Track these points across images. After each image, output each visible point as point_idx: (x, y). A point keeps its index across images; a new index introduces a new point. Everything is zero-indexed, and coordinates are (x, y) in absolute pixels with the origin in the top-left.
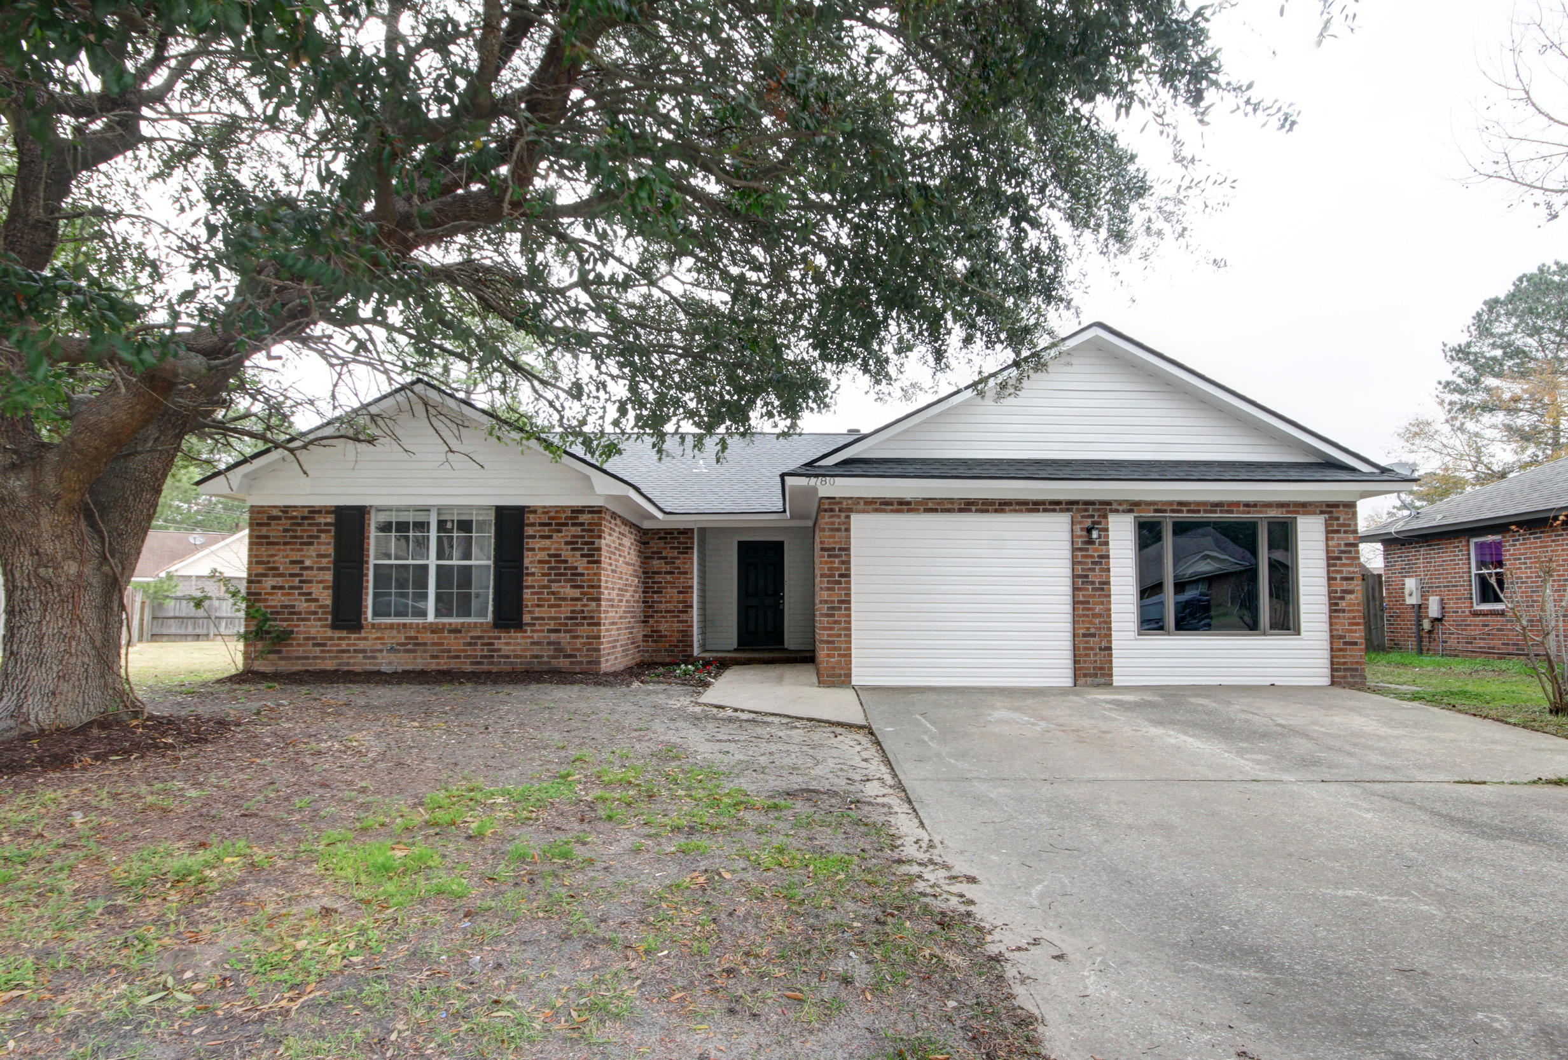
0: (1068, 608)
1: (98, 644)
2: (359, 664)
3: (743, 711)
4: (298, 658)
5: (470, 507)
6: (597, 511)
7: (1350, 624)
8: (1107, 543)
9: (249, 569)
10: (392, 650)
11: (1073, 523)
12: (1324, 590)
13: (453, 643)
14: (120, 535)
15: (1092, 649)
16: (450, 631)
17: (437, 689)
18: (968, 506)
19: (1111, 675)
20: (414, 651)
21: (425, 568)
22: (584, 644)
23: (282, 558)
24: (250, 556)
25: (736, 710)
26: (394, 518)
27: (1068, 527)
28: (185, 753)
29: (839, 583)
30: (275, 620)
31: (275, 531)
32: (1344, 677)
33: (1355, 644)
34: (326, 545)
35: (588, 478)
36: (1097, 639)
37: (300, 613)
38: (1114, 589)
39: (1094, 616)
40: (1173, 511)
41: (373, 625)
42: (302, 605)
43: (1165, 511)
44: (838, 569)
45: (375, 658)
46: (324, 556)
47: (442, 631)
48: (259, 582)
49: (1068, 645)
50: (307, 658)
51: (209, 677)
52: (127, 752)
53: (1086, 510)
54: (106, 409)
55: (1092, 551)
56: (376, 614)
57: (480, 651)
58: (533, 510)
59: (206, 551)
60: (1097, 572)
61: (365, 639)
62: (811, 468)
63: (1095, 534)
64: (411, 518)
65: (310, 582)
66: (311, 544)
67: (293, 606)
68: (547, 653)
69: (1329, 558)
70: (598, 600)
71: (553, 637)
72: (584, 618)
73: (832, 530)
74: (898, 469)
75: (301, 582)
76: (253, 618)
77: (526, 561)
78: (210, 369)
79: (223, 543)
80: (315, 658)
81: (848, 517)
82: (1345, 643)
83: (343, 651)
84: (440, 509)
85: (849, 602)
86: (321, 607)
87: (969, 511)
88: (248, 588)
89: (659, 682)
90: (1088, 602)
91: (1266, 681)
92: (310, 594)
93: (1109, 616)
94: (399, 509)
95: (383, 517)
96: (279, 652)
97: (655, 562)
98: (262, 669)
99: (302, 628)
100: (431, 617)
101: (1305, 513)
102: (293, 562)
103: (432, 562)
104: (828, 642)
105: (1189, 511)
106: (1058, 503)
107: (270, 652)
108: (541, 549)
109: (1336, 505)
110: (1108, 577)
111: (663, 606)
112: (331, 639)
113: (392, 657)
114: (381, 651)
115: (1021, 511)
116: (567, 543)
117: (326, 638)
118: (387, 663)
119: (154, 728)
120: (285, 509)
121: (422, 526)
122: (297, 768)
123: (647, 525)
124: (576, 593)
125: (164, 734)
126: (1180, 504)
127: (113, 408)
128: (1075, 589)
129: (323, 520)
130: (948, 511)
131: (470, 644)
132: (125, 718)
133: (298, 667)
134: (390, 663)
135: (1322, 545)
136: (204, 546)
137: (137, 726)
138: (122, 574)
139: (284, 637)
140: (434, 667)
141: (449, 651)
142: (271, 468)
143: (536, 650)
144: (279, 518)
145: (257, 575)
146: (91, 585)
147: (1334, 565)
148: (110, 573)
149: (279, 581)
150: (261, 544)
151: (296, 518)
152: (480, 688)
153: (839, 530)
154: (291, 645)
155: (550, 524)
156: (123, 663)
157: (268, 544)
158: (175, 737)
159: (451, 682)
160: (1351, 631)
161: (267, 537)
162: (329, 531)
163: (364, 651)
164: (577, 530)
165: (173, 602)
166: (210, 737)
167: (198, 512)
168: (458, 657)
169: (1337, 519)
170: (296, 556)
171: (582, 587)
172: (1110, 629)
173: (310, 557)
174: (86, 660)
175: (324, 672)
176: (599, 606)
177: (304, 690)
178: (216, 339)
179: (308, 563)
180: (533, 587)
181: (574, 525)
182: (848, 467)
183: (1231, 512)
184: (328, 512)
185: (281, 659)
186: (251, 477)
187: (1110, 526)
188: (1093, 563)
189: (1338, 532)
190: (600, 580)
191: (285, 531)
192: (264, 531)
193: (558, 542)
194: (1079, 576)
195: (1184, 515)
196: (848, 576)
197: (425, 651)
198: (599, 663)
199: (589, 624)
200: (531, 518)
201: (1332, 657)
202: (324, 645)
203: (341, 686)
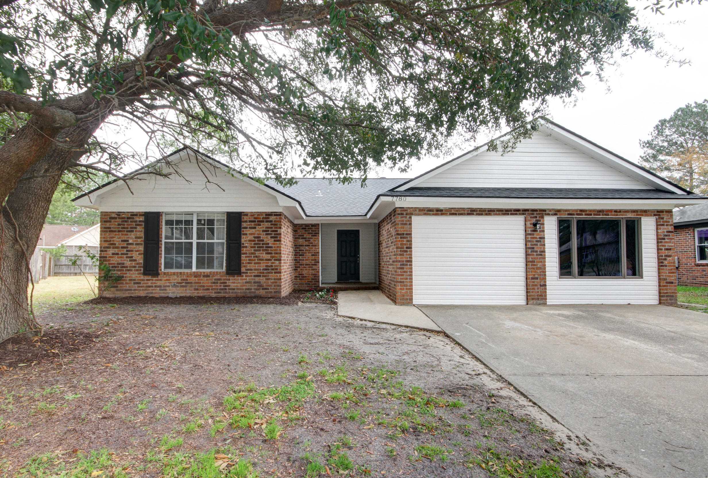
0: (523, 265)
1: (13, 292)
2: (158, 293)
3: (365, 320)
4: (126, 290)
5: (213, 213)
6: (278, 214)
7: (669, 273)
8: (543, 231)
9: (100, 244)
10: (175, 286)
11: (525, 221)
12: (656, 256)
13: (205, 282)
14: (26, 227)
15: (536, 285)
16: (204, 276)
17: (200, 307)
18: (472, 212)
19: (546, 299)
20: (186, 286)
21: (191, 243)
22: (273, 282)
23: (117, 239)
24: (101, 238)
25: (361, 320)
26: (175, 218)
27: (523, 223)
28: (65, 360)
29: (407, 251)
30: (115, 270)
31: (113, 225)
32: (667, 300)
33: (672, 283)
34: (140, 231)
35: (275, 198)
36: (539, 280)
37: (127, 267)
38: (547, 255)
39: (537, 268)
40: (578, 214)
41: (165, 273)
42: (128, 263)
43: (574, 215)
44: (405, 244)
45: (165, 290)
46: (139, 238)
47: (200, 276)
48: (106, 251)
49: (523, 283)
50: (131, 290)
51: (81, 300)
52: (29, 361)
53: (533, 214)
54: (14, 149)
55: (536, 235)
56: (166, 267)
57: (220, 286)
58: (246, 214)
59: (79, 235)
60: (539, 246)
61: (161, 280)
62: (393, 192)
63: (538, 226)
64: (183, 218)
65: (132, 251)
66: (132, 231)
67: (124, 264)
68: (253, 288)
69: (658, 239)
70: (280, 260)
71: (257, 279)
72: (273, 269)
73: (402, 224)
74: (438, 193)
75: (127, 251)
76: (103, 270)
77: (243, 241)
78: (77, 120)
79: (87, 231)
80: (135, 290)
81: (410, 218)
82: (667, 283)
83: (149, 287)
84: (198, 214)
85: (411, 261)
86: (138, 264)
87: (473, 214)
88: (100, 254)
89: (311, 302)
90: (534, 262)
91: (626, 302)
92: (132, 257)
93: (545, 268)
94: (178, 214)
95: (169, 218)
96: (117, 287)
97: (300, 240)
98: (108, 296)
99: (128, 275)
100: (194, 269)
101: (646, 216)
102: (122, 241)
103: (195, 241)
104: (401, 282)
105: (586, 215)
106: (518, 210)
107: (112, 287)
108: (250, 234)
109: (662, 211)
110: (544, 248)
111: (304, 262)
112: (143, 280)
113: (174, 289)
114: (169, 286)
115: (499, 214)
116: (263, 231)
117: (140, 280)
118: (172, 292)
119: (47, 342)
120: (119, 214)
121: (189, 223)
122: (134, 370)
123: (296, 222)
124: (268, 256)
125: (53, 347)
126: (581, 211)
127: (18, 148)
128: (527, 255)
129: (138, 219)
130: (462, 214)
131: (214, 283)
132: (30, 336)
133: (126, 295)
134: (174, 293)
135: (654, 232)
136: (78, 232)
137: (37, 341)
138: (27, 250)
139: (119, 279)
140: (196, 294)
141: (204, 286)
142: (112, 193)
143: (248, 286)
144: (115, 218)
145: (104, 248)
146: (8, 257)
147: (661, 242)
148: (20, 249)
149: (116, 251)
150: (107, 232)
151: (124, 218)
152: (222, 306)
153: (406, 224)
154: (123, 283)
155: (255, 221)
156: (29, 302)
157: (110, 231)
158: (60, 348)
159: (206, 303)
160: (670, 276)
161: (110, 228)
162: (141, 225)
163: (160, 286)
164: (268, 224)
165: (64, 258)
166: (81, 347)
167: (75, 217)
168: (208, 289)
169: (663, 218)
170: (125, 238)
171: (272, 253)
172: (545, 275)
173: (131, 238)
174: (6, 302)
175: (139, 297)
176: (280, 263)
177: (130, 308)
178: (81, 103)
179: (131, 241)
180: (246, 253)
181: (267, 222)
182: (412, 192)
183: (608, 215)
184: (141, 215)
185: (117, 290)
186: (101, 197)
187: (545, 222)
188: (537, 241)
189: (663, 225)
190: (280, 250)
191: (119, 225)
192: (108, 225)
193: (259, 230)
194: (530, 248)
195: (584, 217)
196: (411, 248)
197: (191, 286)
198: (280, 292)
199: (275, 273)
200: (245, 218)
201: (660, 290)
202: (140, 283)
203: (150, 306)
